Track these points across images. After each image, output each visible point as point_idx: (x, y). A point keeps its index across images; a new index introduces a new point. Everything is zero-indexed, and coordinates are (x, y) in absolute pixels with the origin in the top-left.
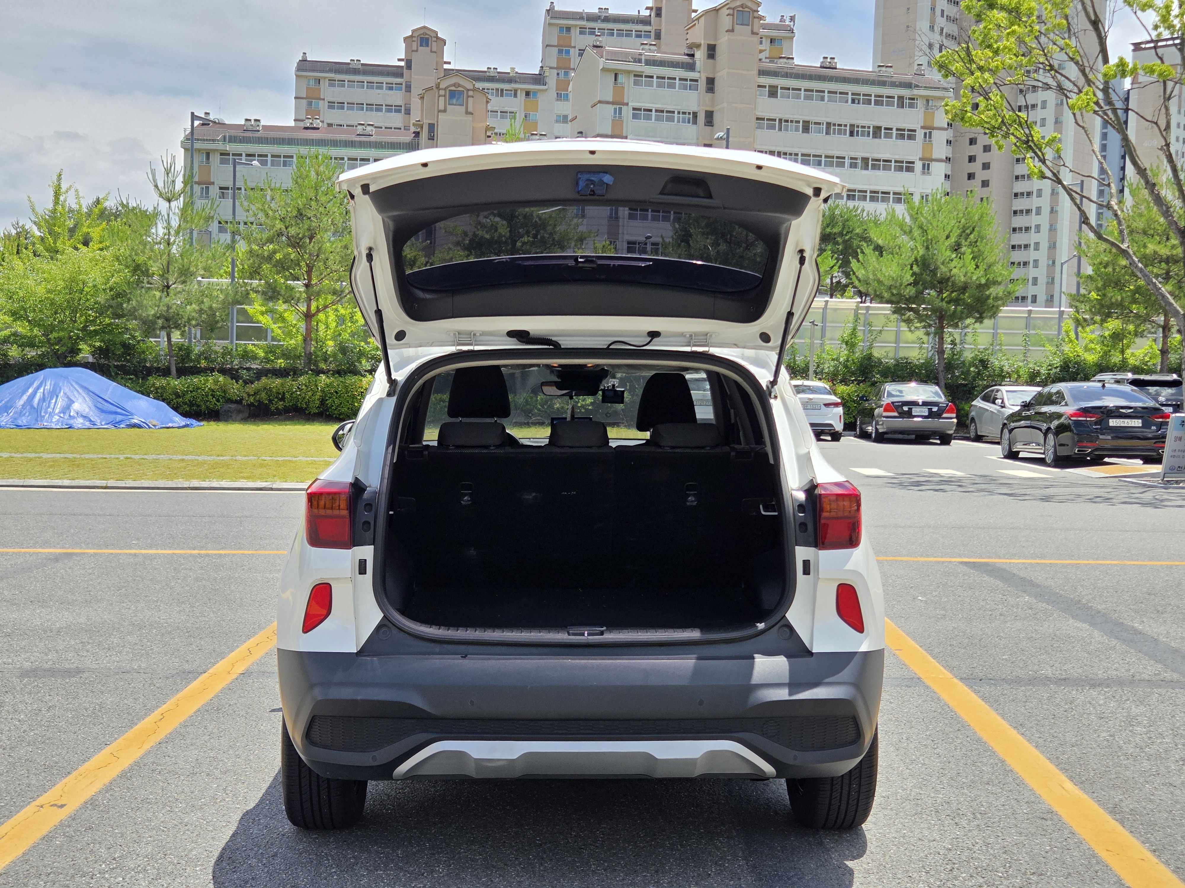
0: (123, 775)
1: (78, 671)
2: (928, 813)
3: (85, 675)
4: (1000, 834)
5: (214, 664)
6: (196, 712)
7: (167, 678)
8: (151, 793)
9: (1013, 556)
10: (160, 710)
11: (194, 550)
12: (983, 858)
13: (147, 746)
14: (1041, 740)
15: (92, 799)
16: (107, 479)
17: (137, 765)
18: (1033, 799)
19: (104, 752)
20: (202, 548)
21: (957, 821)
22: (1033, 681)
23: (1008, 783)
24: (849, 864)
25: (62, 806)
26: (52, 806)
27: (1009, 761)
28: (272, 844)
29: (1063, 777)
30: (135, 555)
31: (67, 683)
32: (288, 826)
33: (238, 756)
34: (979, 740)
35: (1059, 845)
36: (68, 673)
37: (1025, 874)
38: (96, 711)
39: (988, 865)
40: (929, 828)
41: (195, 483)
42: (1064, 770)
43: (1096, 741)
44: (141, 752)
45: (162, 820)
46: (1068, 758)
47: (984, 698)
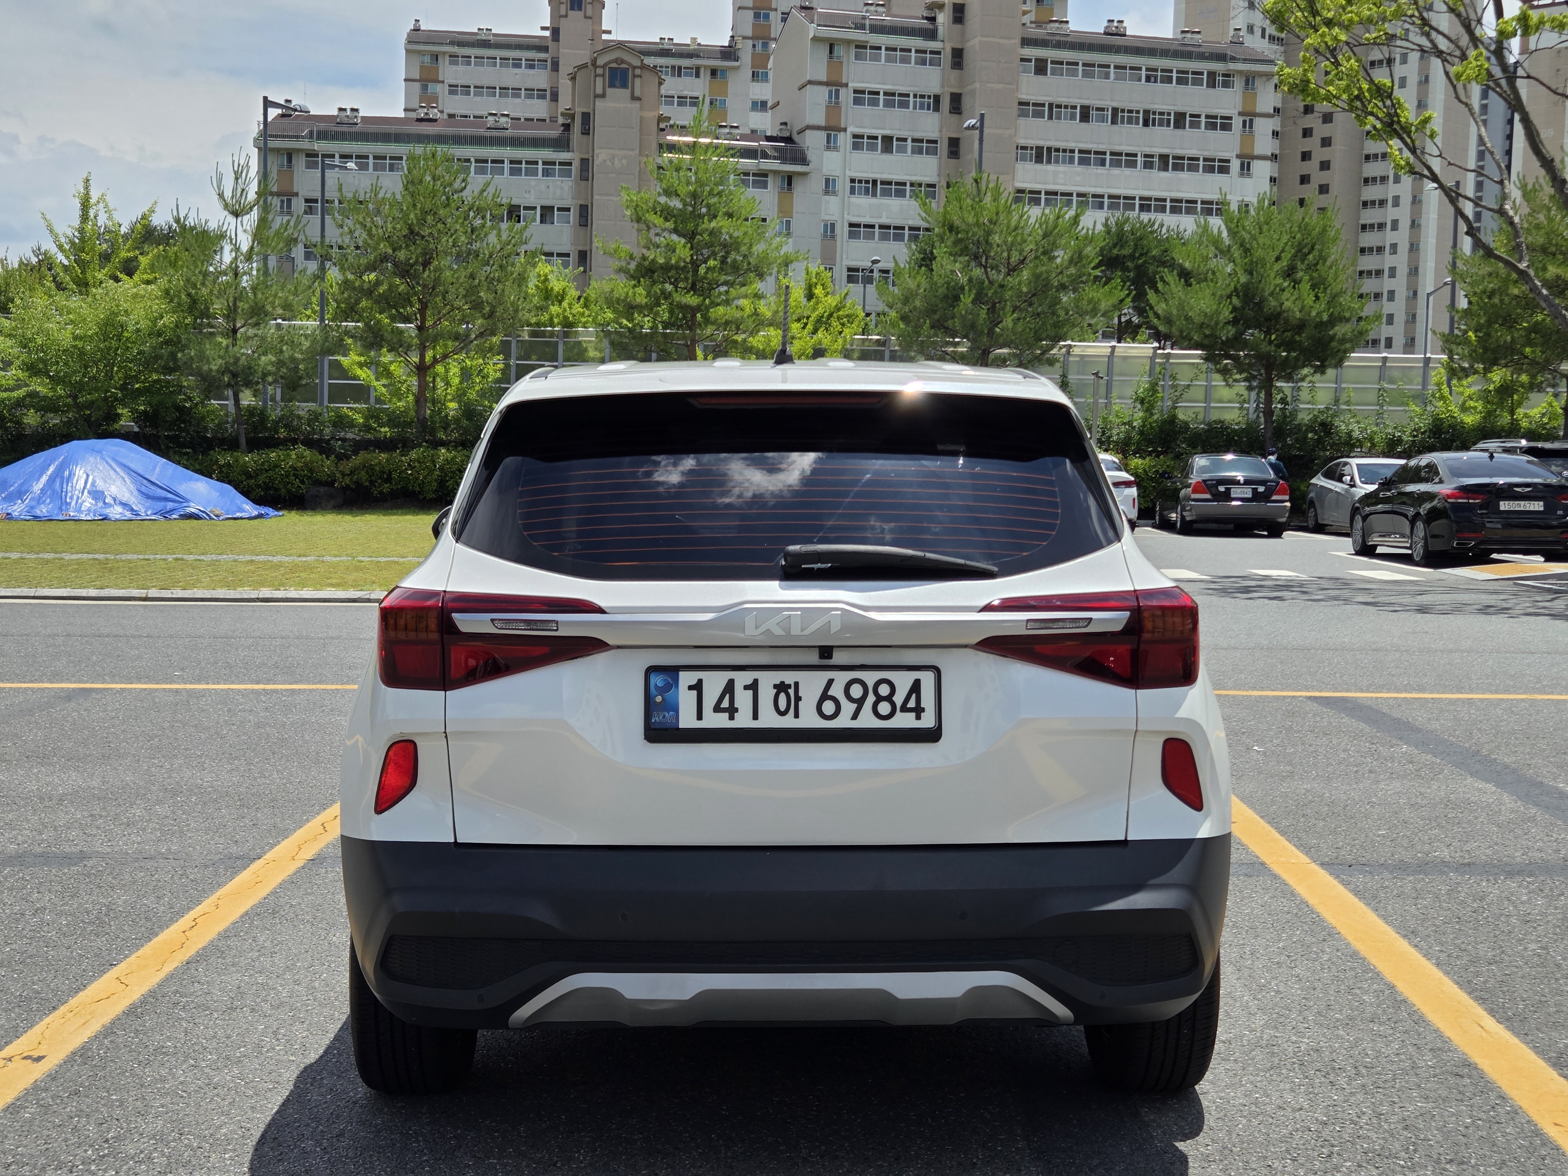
0: (132, 1012)
1: (83, 856)
2: (1289, 1067)
3: (90, 864)
4: (1396, 1100)
5: (272, 846)
6: (242, 917)
7: (206, 866)
8: (169, 1038)
9: (1380, 689)
10: (192, 914)
11: (258, 683)
12: (1374, 1136)
13: (169, 968)
14: (1443, 956)
15: (83, 1048)
16: (148, 588)
17: (152, 997)
18: (1439, 1045)
19: (106, 976)
20: (268, 682)
21: (1331, 1077)
22: (1423, 867)
23: (1401, 1021)
24: (1181, 1145)
25: (39, 1059)
26: (24, 1058)
27: (1401, 986)
28: (338, 1117)
29: (1479, 1011)
30: (177, 691)
31: (64, 874)
32: (361, 1090)
33: (297, 982)
34: (1355, 955)
35: (1483, 1116)
36: (68, 859)
37: (1438, 1162)
38: (102, 915)
39: (1383, 1148)
40: (1292, 1090)
41: (266, 593)
42: (1481, 1001)
43: (1523, 957)
44: (162, 975)
45: (182, 1079)
46: (1485, 982)
47: (1357, 893)
